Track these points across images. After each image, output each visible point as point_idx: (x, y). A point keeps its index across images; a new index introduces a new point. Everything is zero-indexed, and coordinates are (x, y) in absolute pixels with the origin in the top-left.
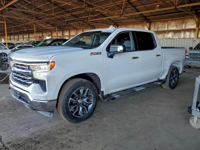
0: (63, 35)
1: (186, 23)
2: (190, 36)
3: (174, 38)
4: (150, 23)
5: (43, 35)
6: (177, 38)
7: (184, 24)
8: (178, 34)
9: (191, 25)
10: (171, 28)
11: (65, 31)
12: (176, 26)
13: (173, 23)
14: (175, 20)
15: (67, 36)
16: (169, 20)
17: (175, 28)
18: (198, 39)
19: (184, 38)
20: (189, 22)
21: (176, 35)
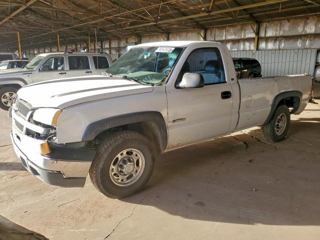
0: (102, 47)
1: (245, 30)
2: (250, 47)
3: (234, 50)
4: (206, 30)
5: (76, 46)
6: (236, 49)
7: (243, 31)
8: (237, 45)
9: (250, 33)
10: (229, 37)
11: (105, 42)
12: (235, 34)
13: (232, 30)
14: (233, 26)
15: (107, 48)
16: (227, 26)
17: (233, 37)
18: (258, 51)
19: (243, 51)
20: (248, 29)
21: (234, 46)
